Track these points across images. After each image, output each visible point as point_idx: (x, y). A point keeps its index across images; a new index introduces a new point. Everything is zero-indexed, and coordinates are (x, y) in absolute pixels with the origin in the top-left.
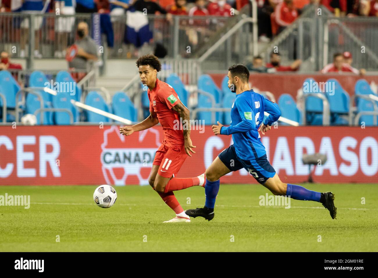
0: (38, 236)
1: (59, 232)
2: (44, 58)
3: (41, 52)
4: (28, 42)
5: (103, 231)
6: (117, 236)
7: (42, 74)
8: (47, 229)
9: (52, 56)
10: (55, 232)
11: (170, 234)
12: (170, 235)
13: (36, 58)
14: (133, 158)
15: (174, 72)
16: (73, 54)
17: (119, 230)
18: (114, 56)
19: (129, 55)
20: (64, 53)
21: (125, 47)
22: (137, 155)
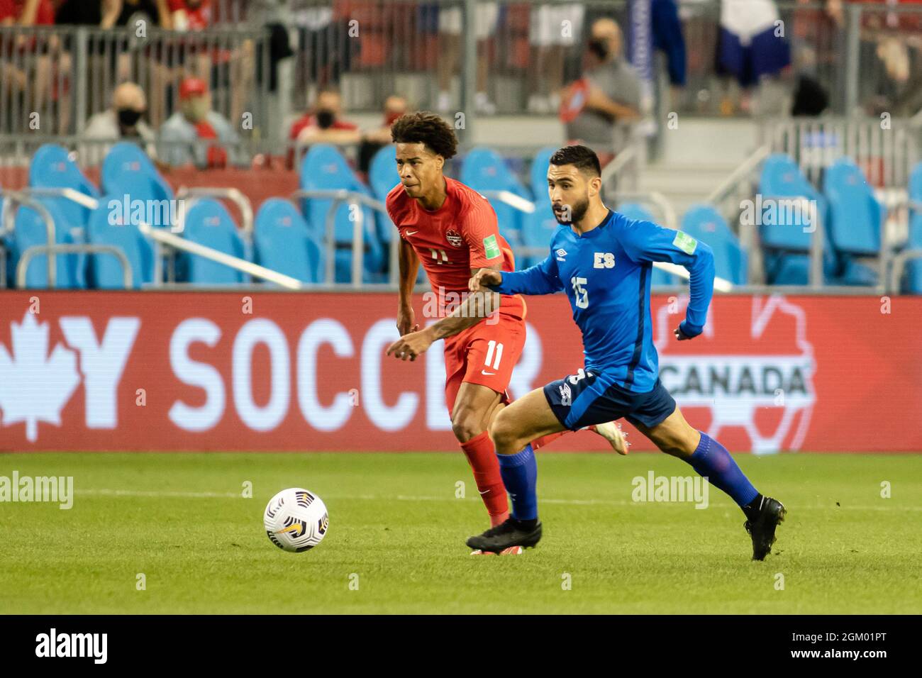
0: (481, 586)
1: (538, 575)
2: (500, 113)
3: (492, 98)
4: (459, 71)
5: (656, 575)
6: (689, 589)
7: (496, 156)
8: (505, 569)
9: (523, 110)
10: (527, 577)
11: (833, 583)
12: (831, 586)
13: (481, 114)
14: (734, 380)
15: (846, 152)
16: (576, 102)
17: (696, 573)
18: (688, 111)
19: (726, 107)
20: (555, 101)
21: (715, 85)
22: (746, 372)
